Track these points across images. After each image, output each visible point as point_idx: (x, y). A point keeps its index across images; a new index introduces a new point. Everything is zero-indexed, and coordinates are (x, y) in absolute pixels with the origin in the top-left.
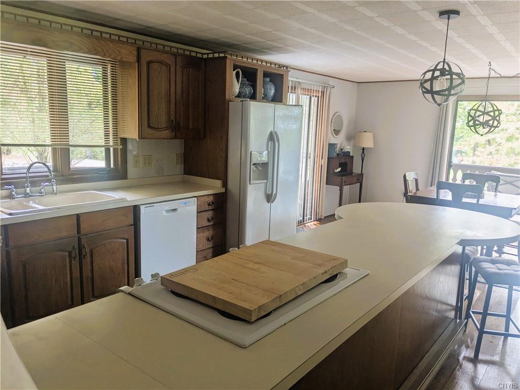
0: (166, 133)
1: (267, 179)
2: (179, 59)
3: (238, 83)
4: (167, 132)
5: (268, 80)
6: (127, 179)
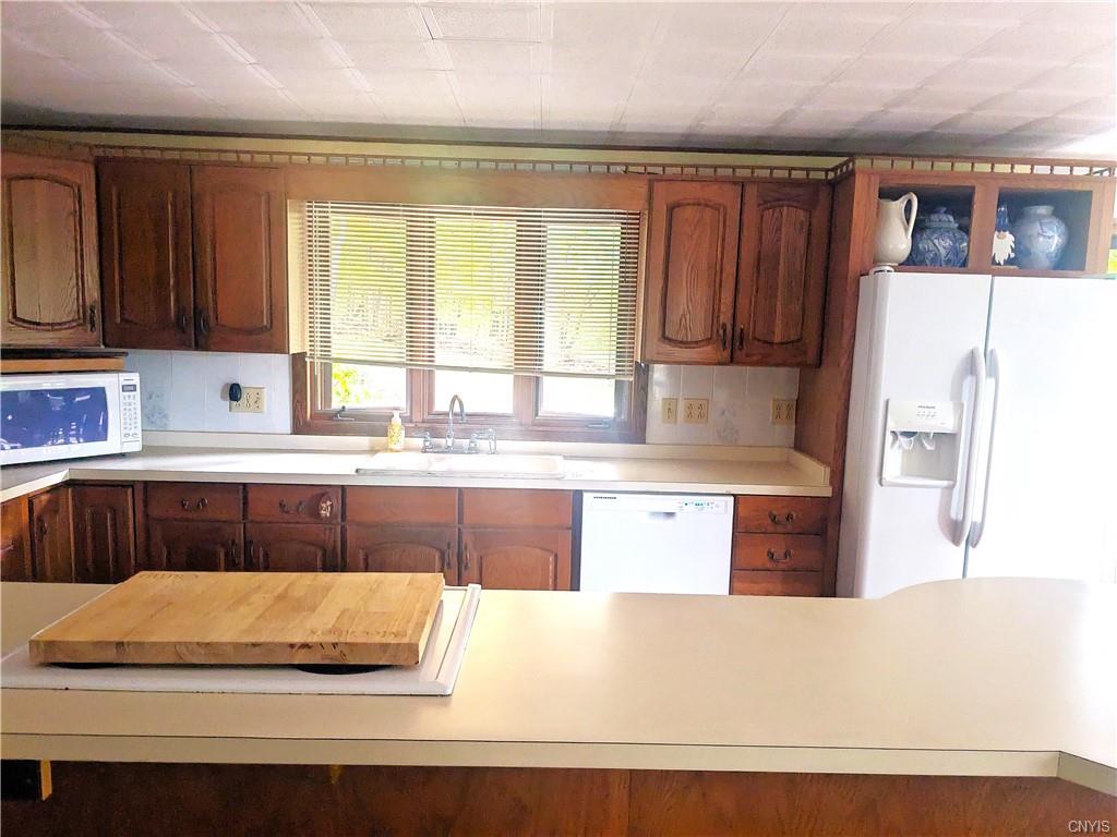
0: (708, 351)
1: (952, 476)
2: (751, 191)
3: (906, 230)
4: (709, 348)
5: (1043, 210)
6: (644, 443)
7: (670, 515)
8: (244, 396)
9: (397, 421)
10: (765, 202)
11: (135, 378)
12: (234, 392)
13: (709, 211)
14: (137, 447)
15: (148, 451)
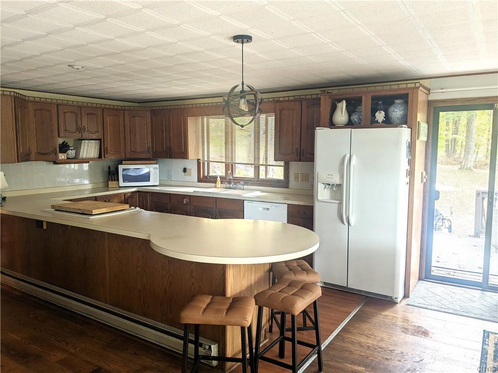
2: (304, 103)
4: (293, 156)
5: (398, 101)
6: (288, 188)
7: (268, 209)
8: (187, 171)
9: (219, 179)
10: (309, 106)
11: (157, 166)
12: (185, 170)
13: (291, 111)
14: (158, 184)
15: (160, 185)
